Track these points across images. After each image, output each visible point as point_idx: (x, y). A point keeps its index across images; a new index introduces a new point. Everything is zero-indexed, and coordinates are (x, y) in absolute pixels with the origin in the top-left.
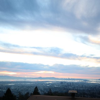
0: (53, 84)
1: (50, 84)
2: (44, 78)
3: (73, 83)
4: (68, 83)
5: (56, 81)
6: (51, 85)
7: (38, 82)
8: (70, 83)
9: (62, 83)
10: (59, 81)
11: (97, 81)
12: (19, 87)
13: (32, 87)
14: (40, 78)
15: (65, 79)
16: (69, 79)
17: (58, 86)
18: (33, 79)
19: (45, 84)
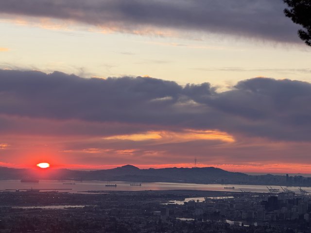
1: (199, 212)
2: (151, 170)
5: (235, 194)
6: (205, 215)
9: (272, 201)
10: (248, 194)
15: (289, 180)
17: (249, 220)
19: (163, 209)
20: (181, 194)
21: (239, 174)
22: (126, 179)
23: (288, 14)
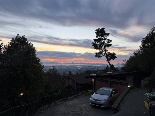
0: (83, 68)
1: (81, 68)
2: (75, 63)
3: (97, 66)
4: (94, 67)
5: (85, 66)
7: (71, 66)
8: (95, 67)
9: (89, 66)
10: (86, 66)
11: (116, 65)
12: (58, 69)
13: (68, 69)
14: (73, 63)
15: (91, 64)
16: (94, 64)
17: (87, 68)
18: (67, 64)
19: (77, 67)
20: (79, 66)
21: (85, 63)
22: (72, 64)
23: (92, 45)
